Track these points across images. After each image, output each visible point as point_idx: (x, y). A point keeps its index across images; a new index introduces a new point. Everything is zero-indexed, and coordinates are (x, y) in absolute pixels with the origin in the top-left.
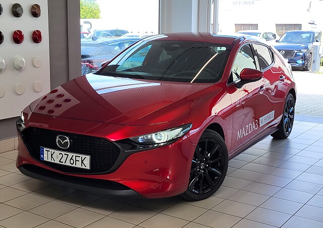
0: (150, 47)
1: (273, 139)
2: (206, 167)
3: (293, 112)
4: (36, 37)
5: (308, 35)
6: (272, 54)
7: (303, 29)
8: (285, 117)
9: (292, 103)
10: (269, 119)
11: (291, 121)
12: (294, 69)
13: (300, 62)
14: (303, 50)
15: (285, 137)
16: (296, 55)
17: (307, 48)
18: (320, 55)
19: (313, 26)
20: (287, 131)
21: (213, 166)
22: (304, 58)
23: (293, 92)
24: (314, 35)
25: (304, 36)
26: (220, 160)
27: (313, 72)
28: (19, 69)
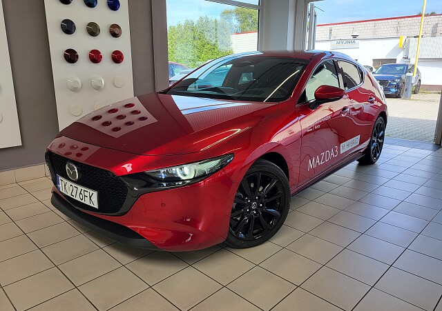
0: (230, 66)
1: (359, 165)
2: (259, 206)
3: (383, 136)
4: (117, 57)
5: (402, 68)
6: (362, 73)
7: (398, 62)
8: (374, 141)
9: (382, 127)
10: (353, 144)
11: (380, 145)
12: (387, 96)
13: (394, 90)
14: (396, 80)
15: (372, 163)
16: (390, 84)
17: (400, 78)
18: (412, 84)
19: (406, 60)
20: (375, 156)
21: (270, 205)
22: (397, 87)
23: (383, 115)
24: (407, 68)
25: (398, 68)
26: (280, 198)
27: (405, 99)
28: (98, 88)
